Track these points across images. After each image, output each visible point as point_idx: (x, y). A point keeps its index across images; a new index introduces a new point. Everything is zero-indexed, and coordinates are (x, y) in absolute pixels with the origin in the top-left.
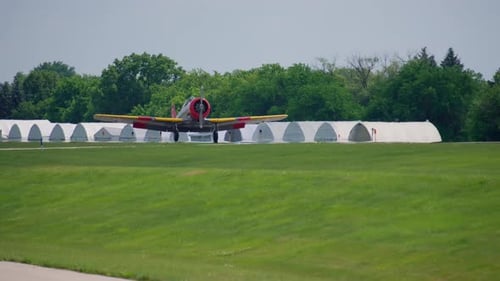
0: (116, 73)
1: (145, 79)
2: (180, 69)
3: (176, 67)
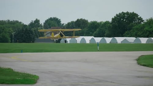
0: (117, 19)
1: (127, 21)
2: (140, 17)
3: (139, 17)
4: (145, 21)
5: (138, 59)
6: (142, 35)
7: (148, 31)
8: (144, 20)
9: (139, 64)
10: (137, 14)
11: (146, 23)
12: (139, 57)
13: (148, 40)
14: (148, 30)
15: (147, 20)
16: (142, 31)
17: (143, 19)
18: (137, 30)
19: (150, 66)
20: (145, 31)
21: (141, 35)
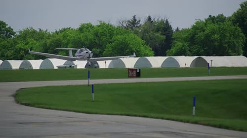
4: (18, 34)
5: (16, 95)
6: (13, 56)
7: (22, 49)
8: (15, 33)
9: (18, 102)
10: (5, 23)
11: (18, 37)
12: (17, 91)
13: (22, 63)
14: (23, 47)
15: (20, 32)
16: (13, 49)
17: (14, 31)
18: (4, 48)
19: (36, 106)
20: (17, 49)
21: (11, 56)
